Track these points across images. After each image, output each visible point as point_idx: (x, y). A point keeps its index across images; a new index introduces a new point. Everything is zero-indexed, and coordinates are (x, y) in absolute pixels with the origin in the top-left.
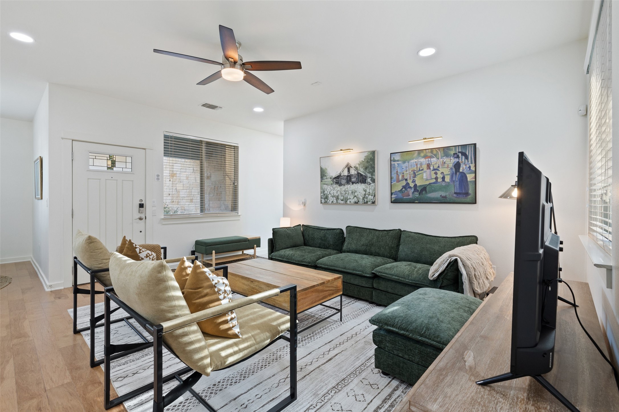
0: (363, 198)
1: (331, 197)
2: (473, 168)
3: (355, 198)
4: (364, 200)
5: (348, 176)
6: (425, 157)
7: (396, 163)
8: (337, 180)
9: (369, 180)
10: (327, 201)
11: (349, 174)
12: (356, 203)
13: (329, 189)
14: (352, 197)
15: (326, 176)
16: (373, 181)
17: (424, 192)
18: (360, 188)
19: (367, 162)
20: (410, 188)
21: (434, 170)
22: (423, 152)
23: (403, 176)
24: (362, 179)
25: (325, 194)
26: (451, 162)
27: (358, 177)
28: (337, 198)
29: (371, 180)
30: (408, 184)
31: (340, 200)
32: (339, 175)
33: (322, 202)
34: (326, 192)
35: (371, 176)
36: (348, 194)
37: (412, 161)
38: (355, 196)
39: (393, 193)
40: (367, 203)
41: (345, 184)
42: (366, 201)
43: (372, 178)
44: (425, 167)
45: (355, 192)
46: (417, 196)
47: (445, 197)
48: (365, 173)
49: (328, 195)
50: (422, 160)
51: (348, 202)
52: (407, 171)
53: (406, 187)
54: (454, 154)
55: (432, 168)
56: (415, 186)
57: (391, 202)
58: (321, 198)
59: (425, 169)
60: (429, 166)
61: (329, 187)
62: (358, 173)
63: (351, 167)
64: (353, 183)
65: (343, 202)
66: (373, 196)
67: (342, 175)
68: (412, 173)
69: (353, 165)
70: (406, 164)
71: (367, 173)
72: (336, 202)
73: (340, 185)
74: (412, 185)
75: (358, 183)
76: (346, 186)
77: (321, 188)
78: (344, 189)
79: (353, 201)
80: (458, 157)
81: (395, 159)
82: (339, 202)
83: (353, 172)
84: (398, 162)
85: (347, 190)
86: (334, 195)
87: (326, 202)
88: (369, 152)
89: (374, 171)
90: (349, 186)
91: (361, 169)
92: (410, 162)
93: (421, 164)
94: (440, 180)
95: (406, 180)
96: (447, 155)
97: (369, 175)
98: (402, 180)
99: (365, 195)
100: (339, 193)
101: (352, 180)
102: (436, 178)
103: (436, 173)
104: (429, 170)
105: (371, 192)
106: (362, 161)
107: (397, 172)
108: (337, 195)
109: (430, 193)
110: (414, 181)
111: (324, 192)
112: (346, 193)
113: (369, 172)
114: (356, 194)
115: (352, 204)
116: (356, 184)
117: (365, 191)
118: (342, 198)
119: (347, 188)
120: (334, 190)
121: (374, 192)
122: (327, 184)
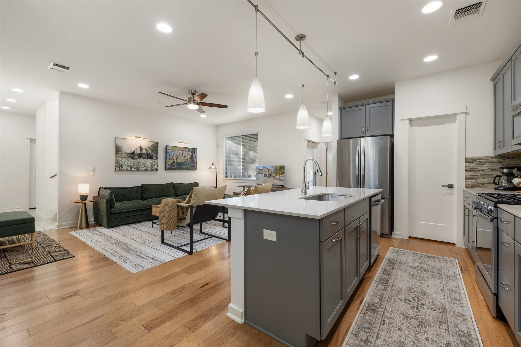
0: (151, 168)
1: (125, 166)
2: (196, 157)
3: (145, 167)
4: (151, 169)
5: (140, 154)
6: (182, 150)
7: (169, 151)
8: (132, 155)
9: (154, 158)
10: (122, 169)
11: (141, 153)
12: (145, 170)
13: (124, 160)
14: (143, 167)
15: (121, 151)
16: (157, 158)
17: (180, 165)
18: (148, 162)
19: (154, 147)
20: (175, 163)
21: (184, 156)
22: (181, 148)
23: (172, 158)
24: (149, 156)
25: (120, 164)
26: (190, 154)
27: (147, 155)
28: (131, 167)
29: (156, 158)
30: (174, 161)
31: (134, 168)
32: (133, 152)
33: (116, 169)
34: (121, 163)
35: (155, 156)
36: (140, 165)
37: (176, 151)
38: (145, 166)
39: (167, 165)
40: (153, 170)
41: (138, 158)
42: (152, 169)
43: (156, 157)
44: (181, 154)
45: (145, 163)
46: (178, 167)
47: (188, 168)
48: (152, 154)
49: (123, 164)
50: (180, 151)
51: (140, 169)
52: (174, 155)
53: (173, 162)
54: (191, 151)
55: (184, 155)
56: (177, 162)
57: (166, 170)
58: (116, 167)
59: (181, 156)
60: (183, 154)
61: (124, 159)
62: (147, 153)
63: (143, 149)
64: (144, 158)
65: (136, 170)
66: (157, 167)
67: (135, 153)
68: (176, 156)
69: (144, 147)
70: (174, 152)
71: (153, 154)
72: (130, 170)
73: (134, 158)
74: (176, 162)
75: (147, 158)
76: (138, 159)
77: (116, 160)
78: (137, 162)
79: (143, 169)
80: (192, 152)
81: (169, 149)
82: (132, 169)
83: (144, 151)
84: (170, 151)
85: (139, 162)
86: (128, 165)
87: (120, 170)
88: (155, 142)
89: (157, 153)
90: (140, 160)
91: (149, 150)
92: (175, 151)
93: (180, 153)
94: (186, 161)
95: (173, 159)
96: (189, 151)
97: (154, 155)
98: (171, 159)
99: (152, 165)
100: (132, 164)
101: (143, 156)
102: (185, 160)
103: (185, 158)
104: (182, 156)
105: (155, 164)
106: (150, 146)
107: (169, 155)
108: (131, 165)
109: (183, 166)
110: (177, 160)
111: (118, 162)
112: (138, 164)
113: (155, 153)
114: (146, 165)
115: (143, 171)
116: (146, 159)
117: (152, 163)
118: (135, 167)
119: (139, 161)
120: (128, 162)
121: (157, 164)
122: (122, 157)
